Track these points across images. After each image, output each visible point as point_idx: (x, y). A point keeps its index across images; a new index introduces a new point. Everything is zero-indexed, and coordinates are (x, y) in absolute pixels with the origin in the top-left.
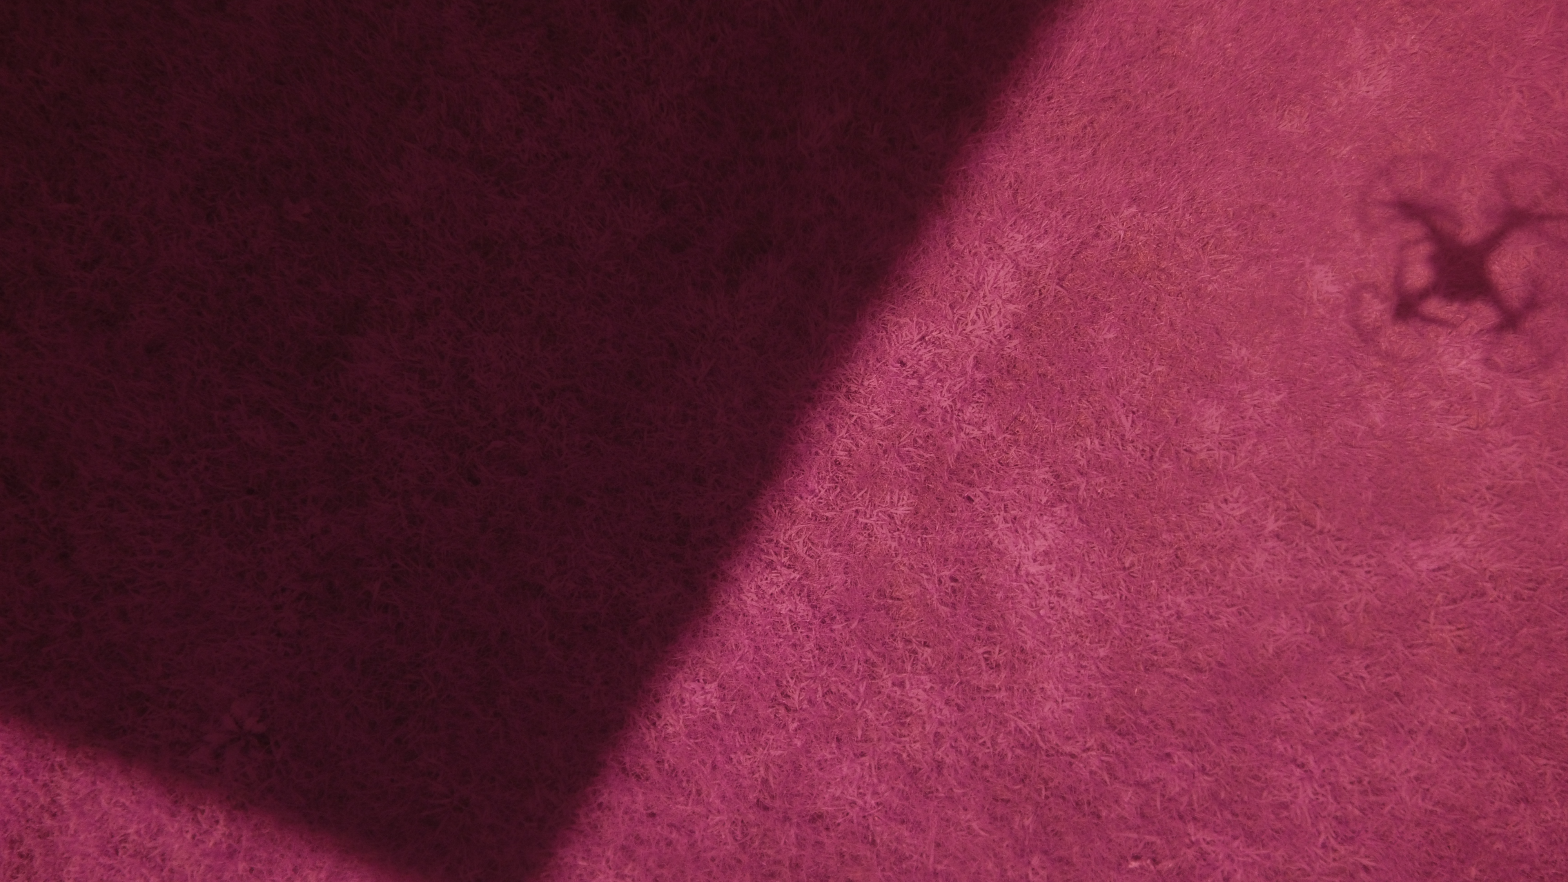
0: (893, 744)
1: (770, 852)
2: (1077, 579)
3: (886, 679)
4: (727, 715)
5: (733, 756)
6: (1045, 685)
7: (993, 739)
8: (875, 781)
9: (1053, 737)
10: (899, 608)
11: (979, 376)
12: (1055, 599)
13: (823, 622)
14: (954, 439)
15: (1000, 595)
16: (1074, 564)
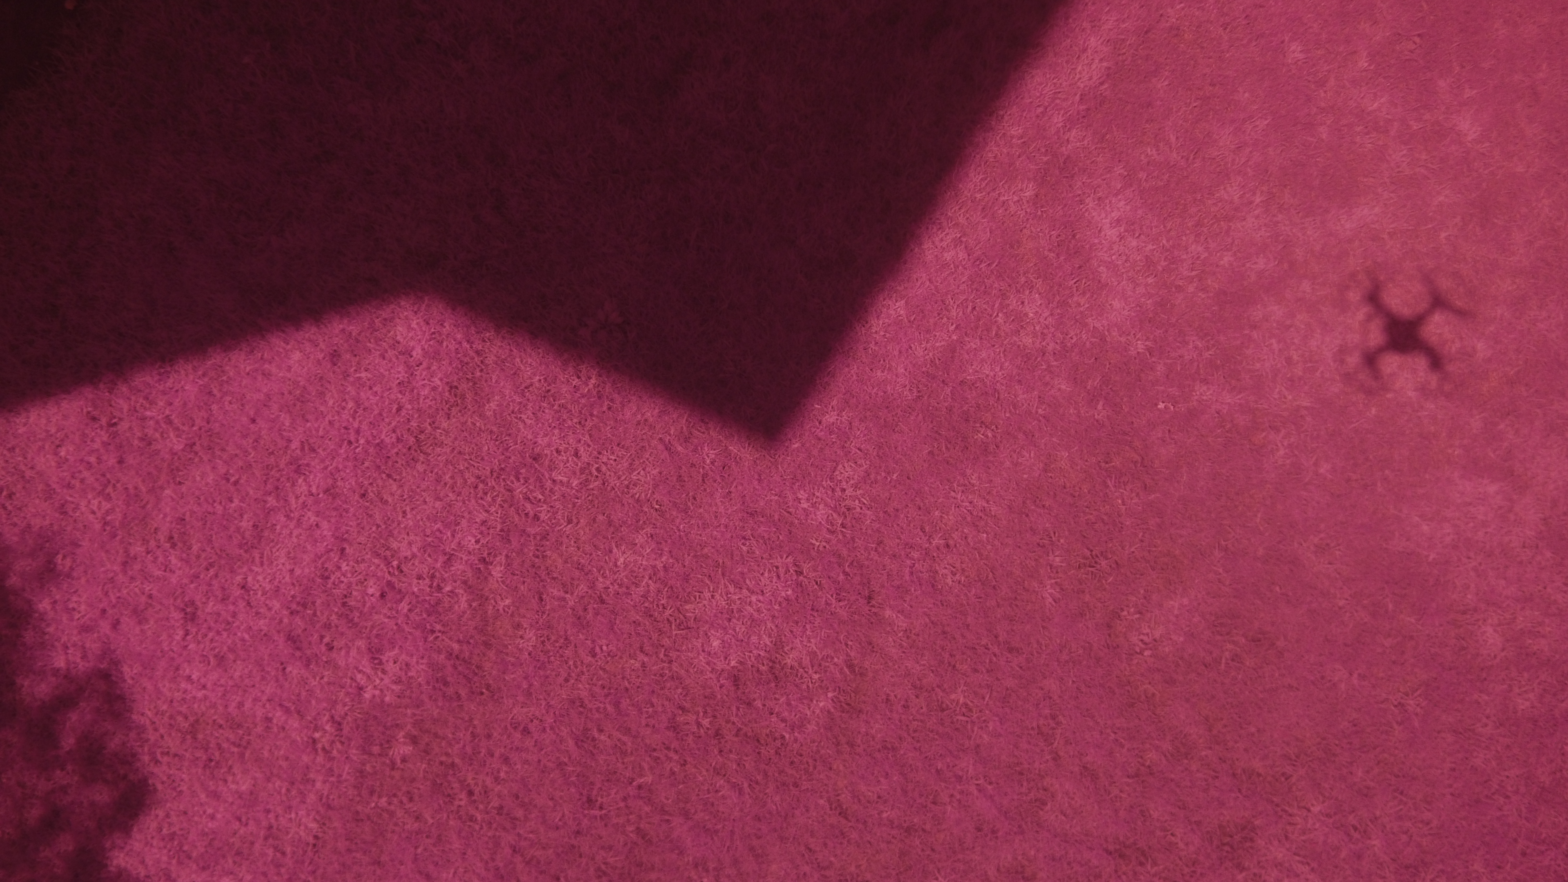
2: (1136, 237)
12: (1121, 249)
15: (1086, 248)
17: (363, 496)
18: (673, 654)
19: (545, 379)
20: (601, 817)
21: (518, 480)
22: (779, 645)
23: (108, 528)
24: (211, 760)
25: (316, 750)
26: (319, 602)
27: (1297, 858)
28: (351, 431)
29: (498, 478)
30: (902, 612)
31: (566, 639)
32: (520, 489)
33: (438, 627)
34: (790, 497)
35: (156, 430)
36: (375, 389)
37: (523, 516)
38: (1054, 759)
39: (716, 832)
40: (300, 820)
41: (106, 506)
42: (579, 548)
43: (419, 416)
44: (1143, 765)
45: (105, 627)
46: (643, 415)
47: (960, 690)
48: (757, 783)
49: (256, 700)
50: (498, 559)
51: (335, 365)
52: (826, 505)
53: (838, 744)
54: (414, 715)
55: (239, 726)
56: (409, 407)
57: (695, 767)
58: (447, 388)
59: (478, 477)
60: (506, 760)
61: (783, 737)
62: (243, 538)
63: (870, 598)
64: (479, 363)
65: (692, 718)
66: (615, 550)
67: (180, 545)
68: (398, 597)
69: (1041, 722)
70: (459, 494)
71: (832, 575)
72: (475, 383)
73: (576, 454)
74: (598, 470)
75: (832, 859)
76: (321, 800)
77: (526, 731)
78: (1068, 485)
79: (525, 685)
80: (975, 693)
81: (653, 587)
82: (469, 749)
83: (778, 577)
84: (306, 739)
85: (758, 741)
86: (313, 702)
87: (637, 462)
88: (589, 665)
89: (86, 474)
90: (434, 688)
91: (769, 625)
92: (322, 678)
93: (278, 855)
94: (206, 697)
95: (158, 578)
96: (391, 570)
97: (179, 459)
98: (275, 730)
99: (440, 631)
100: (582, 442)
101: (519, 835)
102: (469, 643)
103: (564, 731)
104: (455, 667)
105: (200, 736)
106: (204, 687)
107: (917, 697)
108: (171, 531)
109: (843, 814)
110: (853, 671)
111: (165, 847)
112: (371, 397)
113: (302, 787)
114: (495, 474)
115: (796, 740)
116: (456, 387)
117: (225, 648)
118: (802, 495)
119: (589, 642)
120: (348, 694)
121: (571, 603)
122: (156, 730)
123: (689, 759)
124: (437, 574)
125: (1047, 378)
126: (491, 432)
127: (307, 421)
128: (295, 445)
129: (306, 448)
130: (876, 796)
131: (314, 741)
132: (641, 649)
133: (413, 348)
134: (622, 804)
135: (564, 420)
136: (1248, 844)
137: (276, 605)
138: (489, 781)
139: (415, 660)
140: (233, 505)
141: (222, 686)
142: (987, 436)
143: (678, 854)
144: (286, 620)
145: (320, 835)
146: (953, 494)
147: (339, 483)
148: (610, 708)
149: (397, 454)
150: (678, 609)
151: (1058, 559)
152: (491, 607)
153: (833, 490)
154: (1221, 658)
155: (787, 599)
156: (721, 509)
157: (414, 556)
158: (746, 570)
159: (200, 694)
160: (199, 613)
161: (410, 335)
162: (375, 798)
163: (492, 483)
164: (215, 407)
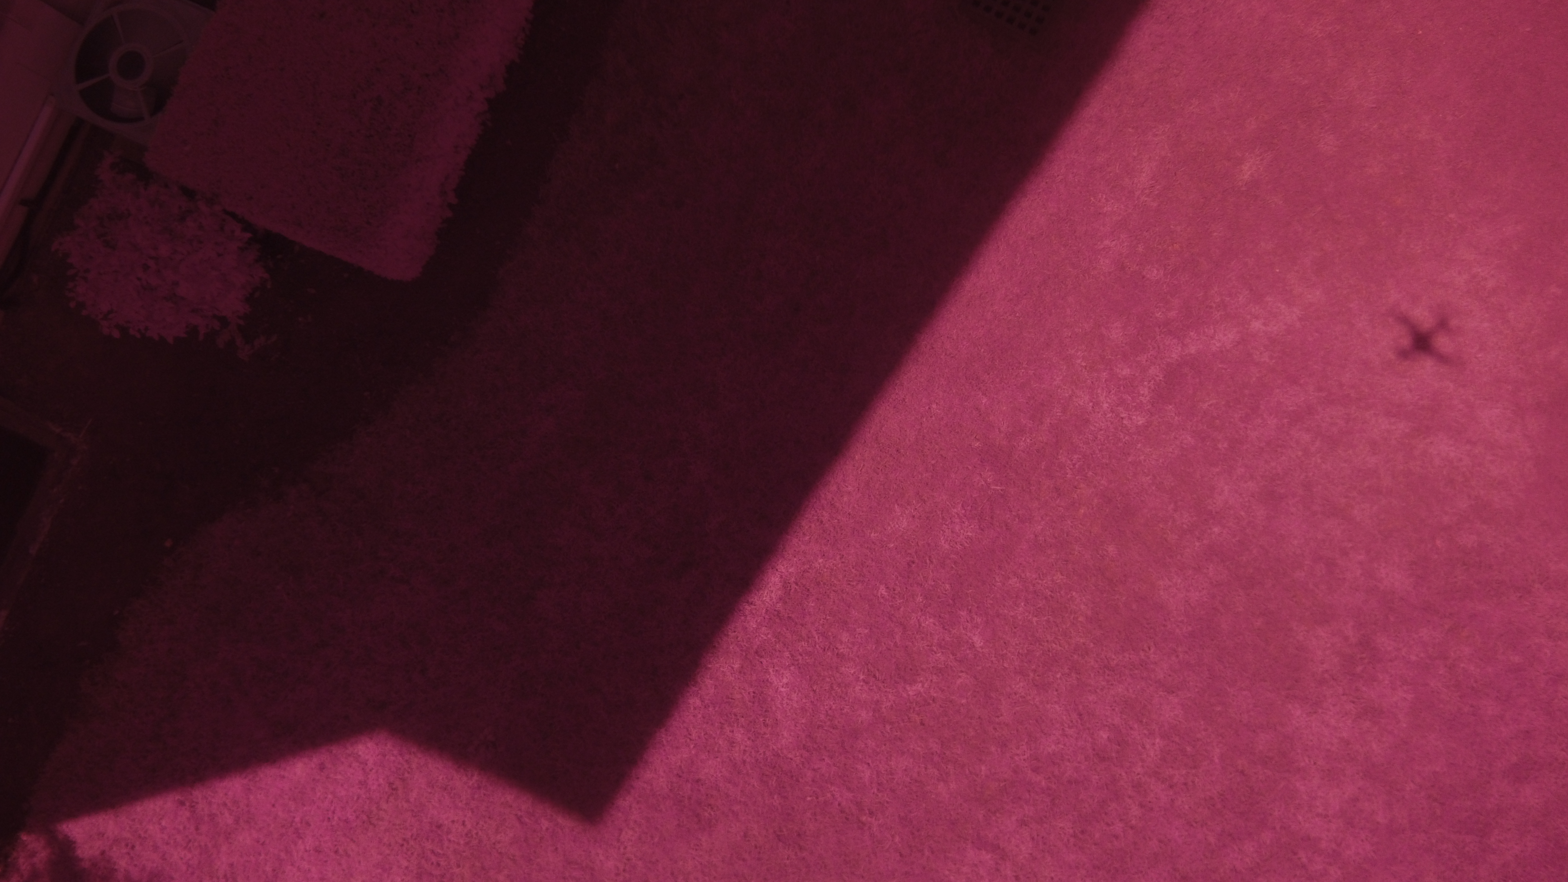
0: (728, 753)
1: (681, 793)
2: (796, 694)
3: (727, 729)
4: (668, 741)
5: (669, 757)
6: (783, 733)
7: (764, 752)
8: (721, 767)
9: (785, 751)
10: (734, 704)
11: (767, 617)
12: (788, 701)
13: (705, 707)
14: (757, 640)
15: (769, 699)
16: (796, 688)
17: (336, 852)
19: (446, 777)
21: (428, 841)
23: (190, 869)
28: (330, 812)
32: (429, 847)
34: (593, 851)
35: (217, 810)
36: (344, 786)
37: (430, 864)
41: (189, 855)
43: (370, 802)
46: (505, 798)
51: (322, 771)
52: (614, 858)
56: (364, 797)
58: (387, 785)
64: (407, 768)
70: (392, 850)
72: (404, 780)
74: (477, 834)
78: (758, 845)
87: (500, 829)
89: (177, 836)
97: (231, 828)
100: (467, 816)
112: (342, 791)
118: (600, 851)
125: (746, 778)
126: (413, 811)
129: (304, 822)
135: (457, 803)
142: (711, 815)
146: (690, 851)
147: (322, 844)
149: (356, 826)
156: (551, 859)
161: (367, 752)
164: (252, 797)
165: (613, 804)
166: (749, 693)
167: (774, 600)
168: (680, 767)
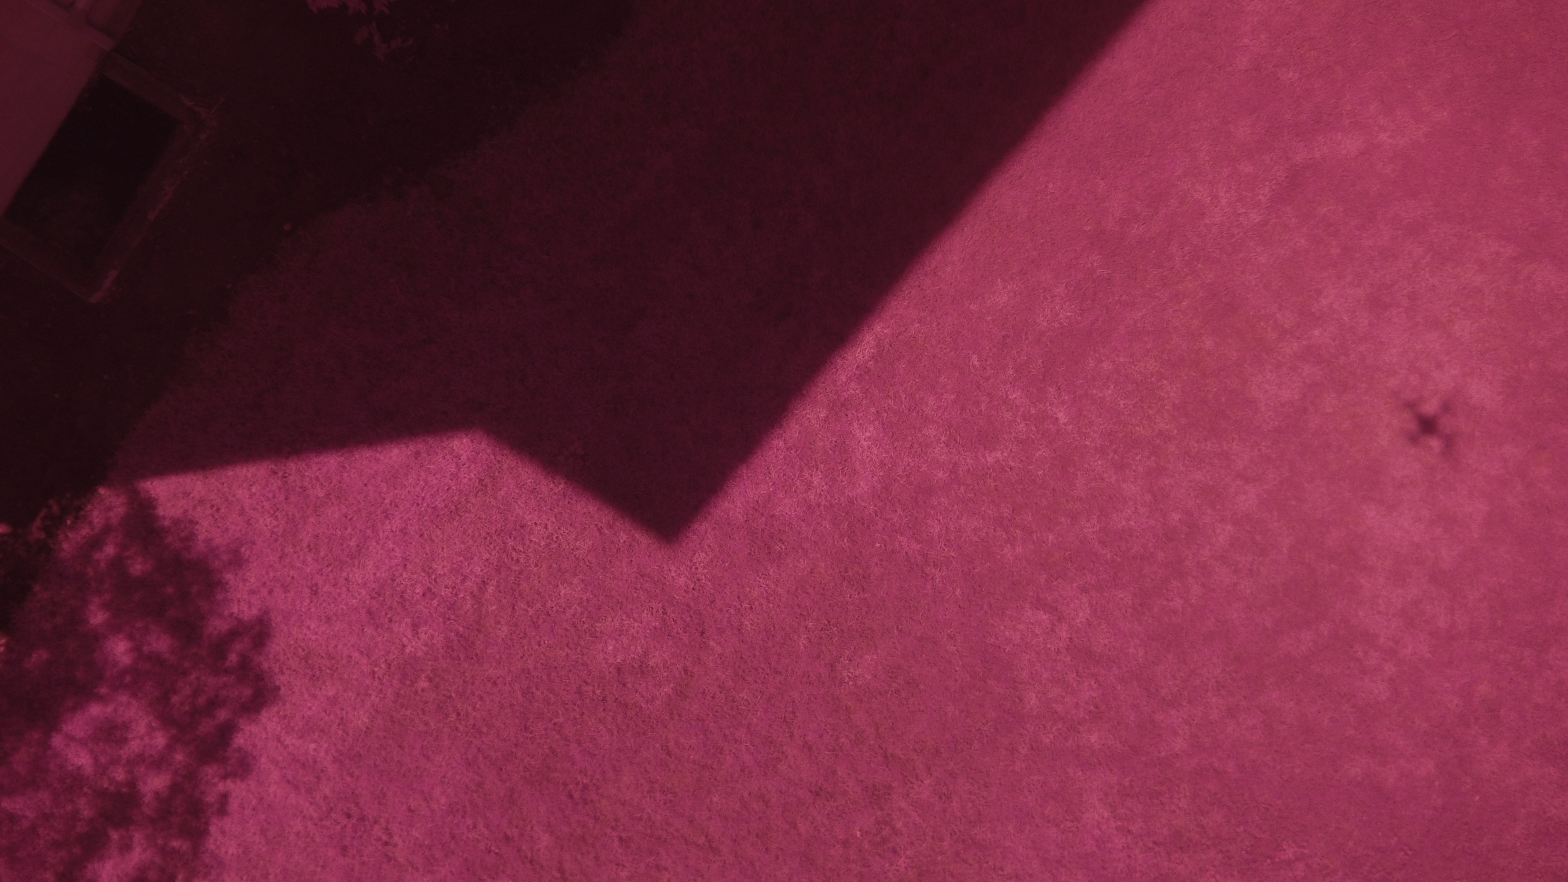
0: (804, 495)
1: (755, 525)
2: (877, 448)
4: (748, 477)
5: (747, 490)
6: (860, 482)
7: (839, 498)
8: (796, 507)
9: (859, 500)
10: (815, 450)
11: (857, 372)
12: (869, 454)
13: (788, 449)
14: (845, 393)
15: (850, 450)
16: (877, 443)
17: (421, 536)
18: (585, 651)
19: (534, 482)
20: (530, 738)
21: (510, 537)
22: (646, 654)
23: (274, 536)
24: (314, 676)
25: (374, 678)
26: (388, 593)
27: (911, 807)
28: (420, 498)
29: (499, 535)
30: (719, 644)
31: (525, 634)
32: (511, 543)
33: (453, 617)
34: (666, 567)
35: (309, 483)
36: (437, 476)
37: (510, 559)
38: (790, 736)
39: (595, 755)
40: (359, 716)
41: (276, 523)
42: (539, 582)
43: (460, 494)
44: (838, 745)
45: (264, 592)
46: (588, 509)
47: (745, 692)
48: (622, 730)
49: (345, 645)
50: (492, 582)
51: (416, 459)
52: (685, 576)
53: (672, 714)
54: (432, 665)
55: (333, 658)
56: (455, 488)
57: (588, 717)
58: (477, 481)
59: (488, 533)
60: (481, 698)
61: (641, 707)
62: (350, 552)
63: (703, 633)
64: (498, 467)
65: (590, 688)
66: (560, 586)
67: (314, 550)
68: (433, 597)
69: (787, 715)
70: (475, 542)
71: (683, 616)
72: (494, 479)
73: (546, 528)
74: (557, 538)
75: (658, 778)
76: (373, 706)
77: (495, 683)
78: (823, 582)
79: (498, 657)
80: (754, 694)
81: (579, 610)
82: (460, 689)
83: (652, 614)
84: (369, 670)
85: (627, 707)
86: (377, 651)
87: (580, 537)
88: (536, 650)
89: (265, 503)
90: (446, 652)
91: (643, 641)
92: (383, 637)
93: (344, 735)
94: (316, 640)
95: (299, 568)
96: (431, 581)
97: (321, 501)
98: (353, 663)
99: (453, 620)
100: (550, 521)
101: (483, 742)
102: (469, 628)
103: (517, 686)
104: (459, 641)
105: (310, 662)
106: (316, 634)
107: (721, 693)
108: (309, 542)
109: (669, 753)
110: (686, 673)
111: (280, 723)
112: (434, 480)
113: (363, 697)
114: (497, 533)
115: (648, 709)
116: (483, 480)
117: (332, 613)
118: (673, 568)
119: (538, 637)
120: (396, 648)
121: (531, 613)
122: (285, 654)
123: (586, 712)
124: (457, 586)
125: (819, 520)
126: (499, 508)
127: (396, 489)
128: (387, 501)
129: (393, 504)
130: (688, 746)
131: (374, 672)
132: (567, 645)
133: (462, 455)
134: (543, 732)
135: (542, 507)
136: (887, 797)
137: (363, 592)
138: (470, 708)
139: (437, 633)
140: (347, 532)
141: (326, 634)
142: (782, 549)
143: (571, 765)
144: (368, 602)
145: (370, 726)
146: (758, 579)
147: (408, 527)
148: (545, 677)
149: (444, 514)
150: (592, 625)
151: (810, 624)
152: (484, 609)
153: (691, 568)
154: (889, 691)
155: (655, 628)
156: (625, 570)
157: (445, 574)
158: (634, 608)
159: (314, 637)
160: (320, 590)
161: (462, 447)
162: (403, 710)
163: (495, 537)
164: (345, 475)
165: (689, 527)
166: (831, 442)
167: (867, 357)
168: (757, 501)
